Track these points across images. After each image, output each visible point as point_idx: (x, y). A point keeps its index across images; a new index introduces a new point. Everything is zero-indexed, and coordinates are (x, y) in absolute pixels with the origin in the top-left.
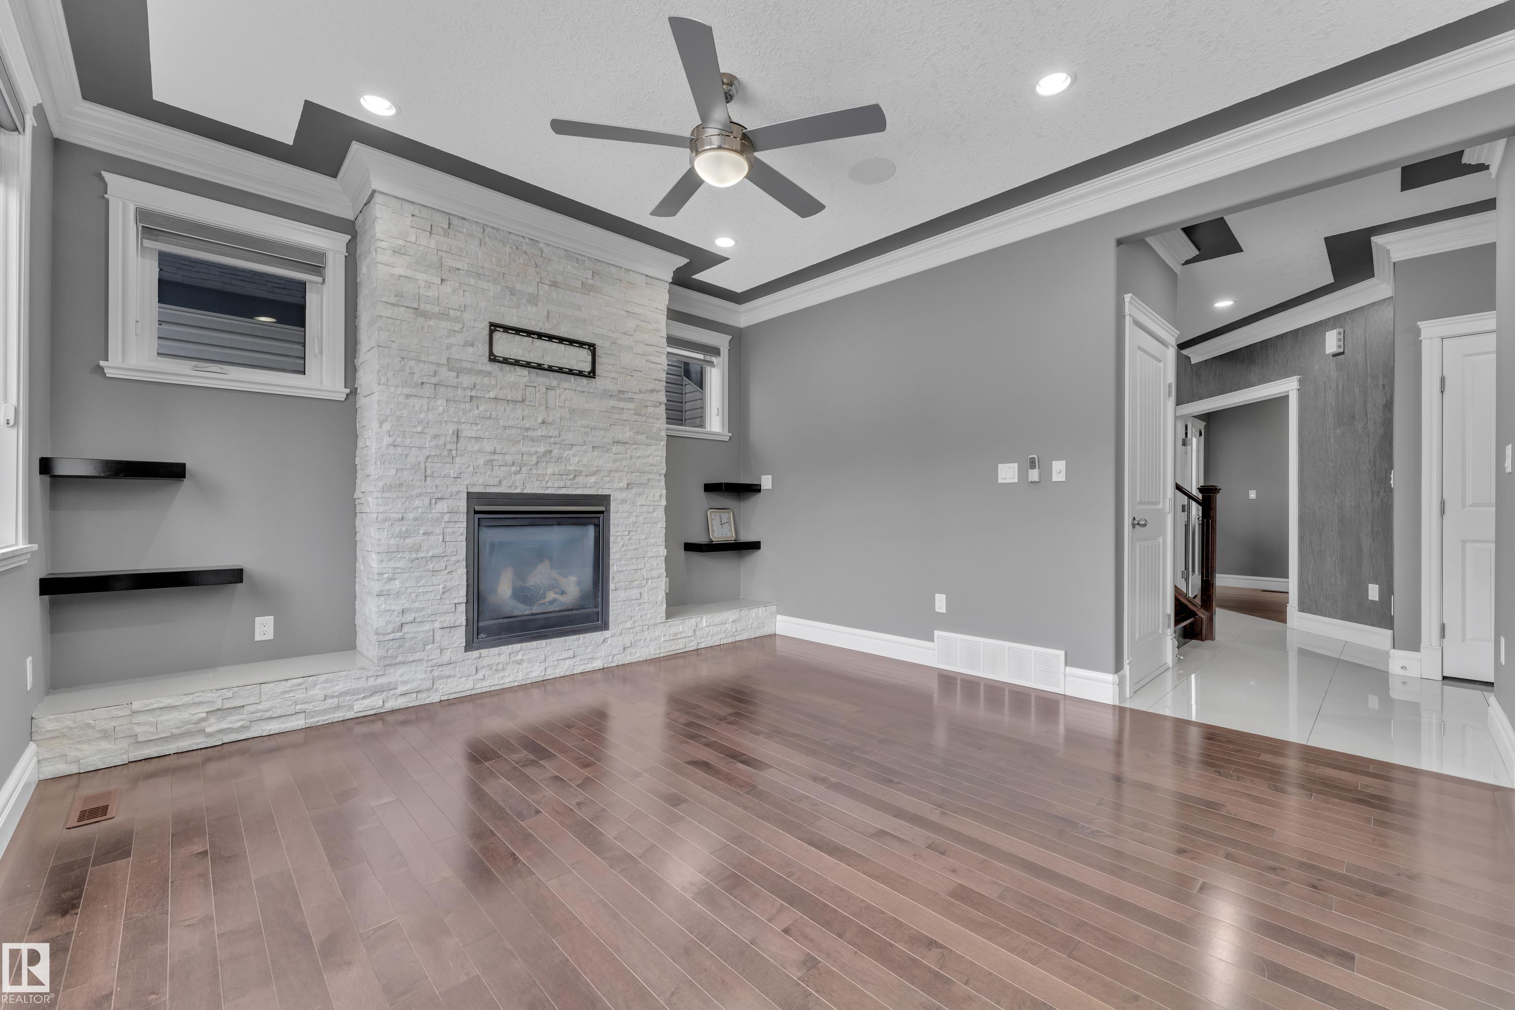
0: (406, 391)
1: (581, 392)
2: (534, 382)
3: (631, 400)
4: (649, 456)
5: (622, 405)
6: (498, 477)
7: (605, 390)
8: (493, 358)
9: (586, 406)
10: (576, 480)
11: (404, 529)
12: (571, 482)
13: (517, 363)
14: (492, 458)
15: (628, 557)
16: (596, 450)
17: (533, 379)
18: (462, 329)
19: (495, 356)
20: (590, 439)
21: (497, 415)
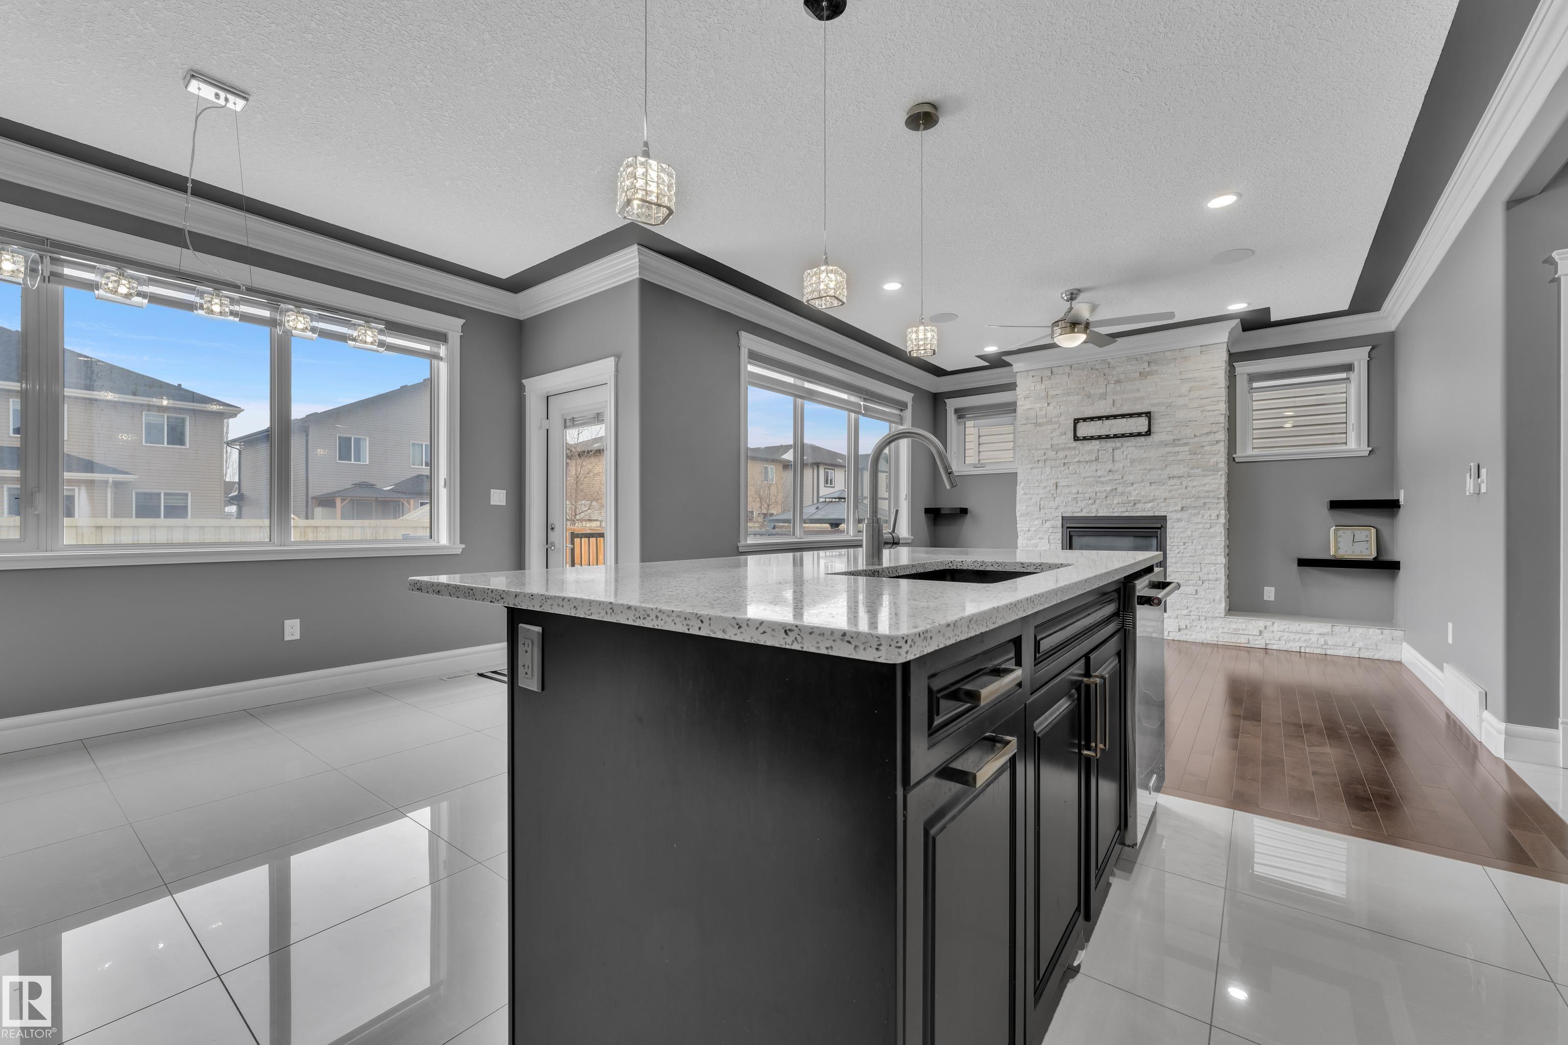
0: (1030, 466)
1: (1140, 446)
2: (1103, 447)
3: (1186, 444)
4: (1205, 485)
5: (1177, 449)
6: (1080, 507)
7: (1161, 441)
8: (1076, 438)
9: (1144, 455)
10: (1136, 506)
11: (1029, 536)
12: (1131, 508)
13: (1092, 438)
14: (1077, 496)
15: (1184, 561)
16: (1153, 484)
17: (1103, 446)
18: (1059, 426)
19: (1078, 437)
20: (1148, 477)
21: (1080, 471)
